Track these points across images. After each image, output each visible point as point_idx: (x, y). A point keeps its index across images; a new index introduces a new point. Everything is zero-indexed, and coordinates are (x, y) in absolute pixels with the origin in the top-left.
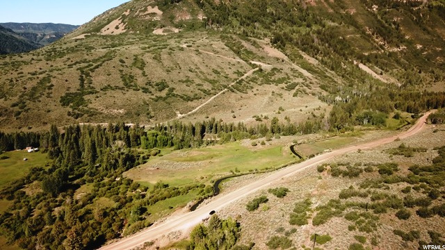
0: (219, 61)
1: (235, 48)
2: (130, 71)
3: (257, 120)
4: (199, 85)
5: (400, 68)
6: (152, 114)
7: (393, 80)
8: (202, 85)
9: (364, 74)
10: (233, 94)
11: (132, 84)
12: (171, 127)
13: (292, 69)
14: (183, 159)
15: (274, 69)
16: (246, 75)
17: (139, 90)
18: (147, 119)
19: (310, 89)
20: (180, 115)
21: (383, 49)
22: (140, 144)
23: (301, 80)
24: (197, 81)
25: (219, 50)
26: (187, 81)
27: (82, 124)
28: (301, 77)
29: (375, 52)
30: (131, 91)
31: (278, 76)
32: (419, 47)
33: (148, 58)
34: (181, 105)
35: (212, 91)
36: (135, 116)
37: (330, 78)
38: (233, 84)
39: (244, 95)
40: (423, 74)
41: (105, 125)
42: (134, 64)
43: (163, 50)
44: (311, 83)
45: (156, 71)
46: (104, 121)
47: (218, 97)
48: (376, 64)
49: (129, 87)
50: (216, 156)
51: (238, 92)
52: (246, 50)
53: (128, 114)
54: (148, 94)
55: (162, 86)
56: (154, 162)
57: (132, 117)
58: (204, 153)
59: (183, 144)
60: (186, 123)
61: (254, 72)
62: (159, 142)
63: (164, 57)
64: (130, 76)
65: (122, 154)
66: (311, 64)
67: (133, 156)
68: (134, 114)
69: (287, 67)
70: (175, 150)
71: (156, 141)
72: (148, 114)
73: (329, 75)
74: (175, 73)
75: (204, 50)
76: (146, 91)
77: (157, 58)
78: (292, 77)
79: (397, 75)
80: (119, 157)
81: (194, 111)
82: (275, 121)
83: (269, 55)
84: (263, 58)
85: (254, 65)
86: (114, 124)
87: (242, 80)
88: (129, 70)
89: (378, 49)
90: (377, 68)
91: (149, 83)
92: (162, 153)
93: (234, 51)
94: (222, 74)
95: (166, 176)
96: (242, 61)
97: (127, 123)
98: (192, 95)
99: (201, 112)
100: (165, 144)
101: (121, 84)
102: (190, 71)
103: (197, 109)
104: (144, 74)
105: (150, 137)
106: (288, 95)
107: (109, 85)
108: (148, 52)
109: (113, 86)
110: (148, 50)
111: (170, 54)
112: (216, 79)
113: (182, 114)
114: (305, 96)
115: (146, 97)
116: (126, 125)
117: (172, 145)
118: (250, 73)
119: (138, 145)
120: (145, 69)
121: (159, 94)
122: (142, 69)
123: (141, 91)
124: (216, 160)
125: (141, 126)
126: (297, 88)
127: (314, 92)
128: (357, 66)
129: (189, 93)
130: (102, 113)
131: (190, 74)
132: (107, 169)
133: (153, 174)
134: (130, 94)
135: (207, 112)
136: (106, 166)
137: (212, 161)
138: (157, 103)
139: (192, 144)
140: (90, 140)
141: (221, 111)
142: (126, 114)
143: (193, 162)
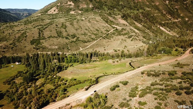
0: (99, 25)
1: (105, 20)
2: (60, 30)
3: (115, 51)
4: (90, 36)
5: (178, 29)
6: (70, 48)
7: (175, 34)
8: (91, 36)
9: (162, 31)
10: (105, 40)
11: (61, 35)
12: (78, 54)
13: (130, 29)
14: (83, 68)
15: (123, 29)
16: (110, 32)
17: (64, 38)
18: (67, 50)
19: (138, 38)
20: (81, 49)
21: (171, 20)
22: (64, 61)
23: (134, 34)
24: (89, 34)
25: (99, 20)
26: (85, 34)
27: (40, 52)
28: (134, 33)
29: (167, 22)
30: (60, 38)
31: (124, 32)
32: (187, 19)
33: (68, 24)
34: (82, 44)
35: (95, 39)
37: (147, 33)
38: (104, 35)
39: (109, 40)
40: (188, 31)
41: (49, 53)
42: (62, 27)
43: (74, 20)
44: (139, 35)
45: (71, 29)
46: (49, 51)
47: (98, 41)
48: (168, 27)
49: (60, 36)
50: (97, 67)
51: (107, 39)
52: (110, 20)
53: (59, 48)
54: (68, 40)
55: (74, 36)
56: (70, 69)
57: (61, 50)
58: (92, 65)
59: (83, 62)
60: (84, 52)
61: (114, 30)
62: (72, 60)
63: (75, 23)
64: (60, 32)
65: (57, 65)
66: (139, 27)
67: (61, 67)
68: (62, 48)
69: (129, 28)
70: (79, 64)
71: (71, 60)
72: (68, 48)
74: (79, 30)
75: (92, 20)
76: (67, 38)
77: (72, 24)
78: (130, 33)
79: (177, 32)
80: (55, 67)
81: (87, 47)
82: (123, 52)
83: (120, 23)
84: (118, 24)
85: (114, 27)
86: (53, 53)
87: (109, 34)
88: (59, 29)
89: (168, 20)
90: (168, 29)
91: (68, 35)
92: (74, 65)
93: (105, 21)
94: (100, 31)
95: (75, 75)
96: (108, 25)
98: (87, 40)
99: (91, 47)
100: (75, 62)
101: (56, 35)
102: (86, 30)
103: (89, 46)
104: (66, 31)
105: (68, 58)
106: (129, 40)
107: (51, 36)
108: (68, 21)
109: (53, 36)
110: (68, 20)
111: (77, 22)
112: (97, 33)
114: (136, 41)
115: (67, 41)
116: (58, 53)
117: (78, 62)
118: (112, 31)
120: (67, 29)
121: (72, 40)
122: (65, 29)
123: (65, 38)
124: (97, 69)
125: (65, 54)
126: (133, 37)
127: (140, 39)
128: (159, 28)
129: (86, 39)
130: (48, 48)
131: (86, 31)
132: (50, 72)
133: (70, 74)
134: (60, 39)
135: (93, 48)
136: (50, 71)
137: (95, 69)
138: (71, 44)
139: (86, 62)
140: (43, 59)
141: (99, 47)
142: (58, 48)
143: (87, 69)
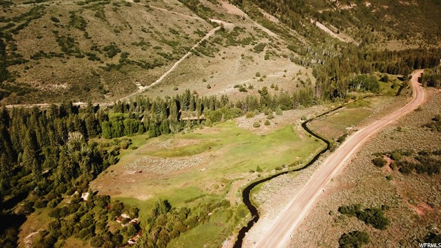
0: (175, 19)
1: (189, 3)
2: (68, 32)
3: (241, 91)
4: (157, 48)
5: (353, 26)
6: (106, 87)
7: (349, 39)
8: (161, 48)
9: (323, 33)
10: (199, 58)
11: (73, 49)
12: (135, 104)
13: (255, 29)
14: (170, 153)
15: (236, 28)
16: (208, 35)
17: (83, 57)
18: (100, 95)
19: (279, 50)
20: (141, 88)
21: (336, 7)
22: (101, 131)
23: (266, 41)
24: (154, 43)
25: (172, 6)
26: (142, 44)
27: (11, 106)
28: (266, 37)
29: (328, 10)
30: (73, 59)
31: (242, 36)
32: (368, 4)
33: (88, 15)
34: (140, 74)
35: (174, 56)
36: (84, 92)
37: (294, 37)
38: (196, 46)
39: (211, 60)
40: (375, 33)
41: (44, 106)
42: (72, 23)
43: (106, 6)
44: (278, 43)
45: (101, 31)
46: (42, 101)
47: (182, 63)
48: (331, 22)
49: (69, 53)
50: (214, 145)
51: (204, 56)
52: (202, 6)
53: (74, 89)
54: (96, 62)
55: (112, 50)
57: (80, 93)
58: (196, 141)
59: (159, 130)
60: (153, 97)
61: (216, 32)
62: (126, 128)
63: (109, 13)
64: (69, 38)
65: (85, 154)
66: (272, 22)
67: (98, 154)
68: (83, 87)
69: (251, 25)
70: (150, 137)
71: (123, 126)
72: (101, 88)
73: (292, 34)
74: (125, 33)
75: (155, 6)
76: (92, 58)
77: (100, 16)
78: (257, 37)
79: (352, 33)
80: (80, 159)
81: (158, 81)
83: (229, 12)
84: (222, 15)
85: (215, 23)
86: (59, 105)
87: (205, 41)
88: (65, 30)
89: (330, 6)
90: (333, 27)
91: (95, 48)
92: (135, 144)
93: (189, 7)
94: (181, 34)
95: (158, 184)
96: (199, 19)
97: (75, 101)
98: (151, 61)
99: (167, 82)
100: (135, 130)
101: (58, 50)
102: (144, 31)
103: (161, 78)
104: (86, 36)
106: (259, 58)
107: (42, 52)
108: (87, 8)
109: (47, 52)
110: (86, 5)
111: (115, 10)
112: (176, 40)
113: (144, 86)
114: (277, 58)
115: (95, 66)
116: (74, 104)
117: (145, 130)
118: (212, 33)
119: (97, 134)
120: (87, 30)
121: (110, 61)
122: (82, 29)
123: (86, 58)
124: (217, 152)
125: (95, 105)
126: (265, 49)
127: (285, 53)
128: (314, 24)
129: (148, 58)
130: (37, 90)
131: (144, 35)
132: (63, 179)
133: (137, 182)
134: (72, 62)
135: (174, 82)
136: (62, 176)
137: (212, 153)
138: (110, 73)
139: (172, 130)
140: (27, 132)
141: (190, 80)
142: (71, 90)
143: (186, 157)
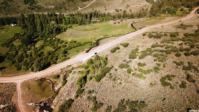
3: (116, 11)
6: (67, 8)
12: (76, 15)
14: (82, 30)
18: (65, 11)
20: (80, 9)
22: (62, 22)
27: (35, 13)
34: (80, 3)
36: (59, 9)
41: (46, 13)
46: (45, 12)
50: (97, 28)
53: (56, 8)
56: (69, 31)
57: (58, 10)
58: (92, 27)
59: (82, 23)
60: (83, 12)
65: (55, 27)
67: (59, 28)
70: (78, 25)
71: (70, 21)
72: (65, 8)
80: (53, 29)
81: (86, 7)
82: (125, 12)
86: (50, 13)
92: (73, 27)
95: (75, 37)
97: (56, 12)
99: (90, 7)
100: (74, 23)
103: (88, 5)
105: (67, 19)
113: (81, 8)
116: (55, 13)
117: (77, 23)
119: (61, 23)
124: (97, 31)
125: (63, 14)
130: (44, 8)
132: (48, 34)
133: (69, 37)
135: (93, 7)
137: (95, 31)
138: (69, 2)
139: (86, 23)
140: (39, 20)
141: (99, 7)
142: (55, 8)
143: (87, 31)
